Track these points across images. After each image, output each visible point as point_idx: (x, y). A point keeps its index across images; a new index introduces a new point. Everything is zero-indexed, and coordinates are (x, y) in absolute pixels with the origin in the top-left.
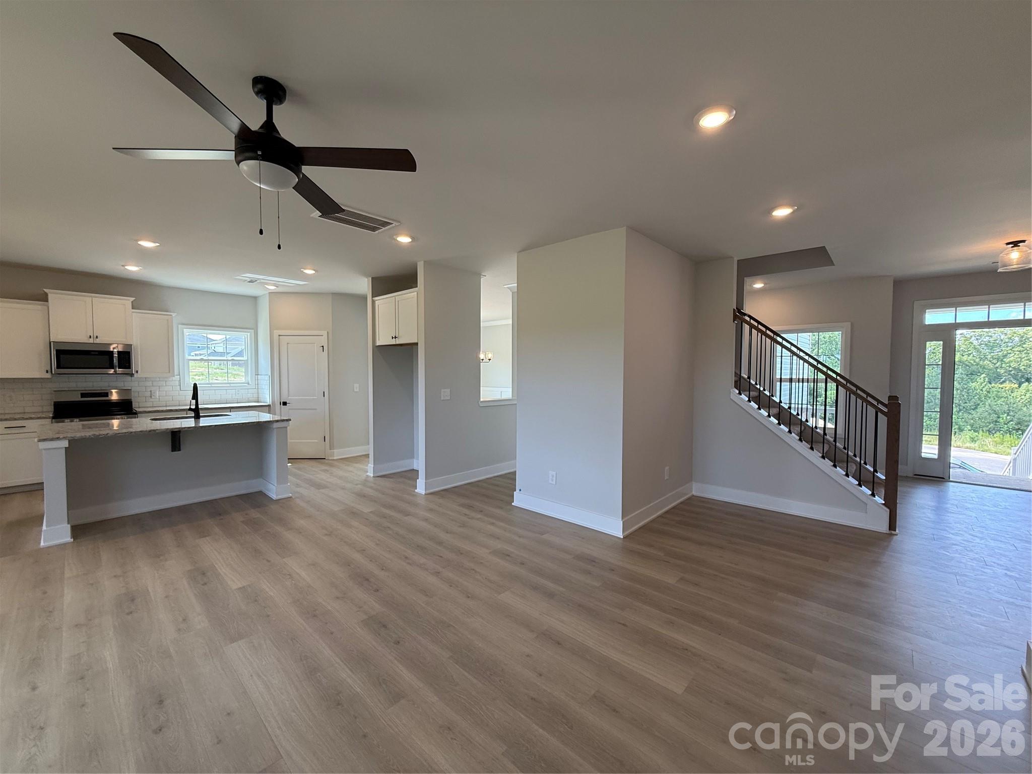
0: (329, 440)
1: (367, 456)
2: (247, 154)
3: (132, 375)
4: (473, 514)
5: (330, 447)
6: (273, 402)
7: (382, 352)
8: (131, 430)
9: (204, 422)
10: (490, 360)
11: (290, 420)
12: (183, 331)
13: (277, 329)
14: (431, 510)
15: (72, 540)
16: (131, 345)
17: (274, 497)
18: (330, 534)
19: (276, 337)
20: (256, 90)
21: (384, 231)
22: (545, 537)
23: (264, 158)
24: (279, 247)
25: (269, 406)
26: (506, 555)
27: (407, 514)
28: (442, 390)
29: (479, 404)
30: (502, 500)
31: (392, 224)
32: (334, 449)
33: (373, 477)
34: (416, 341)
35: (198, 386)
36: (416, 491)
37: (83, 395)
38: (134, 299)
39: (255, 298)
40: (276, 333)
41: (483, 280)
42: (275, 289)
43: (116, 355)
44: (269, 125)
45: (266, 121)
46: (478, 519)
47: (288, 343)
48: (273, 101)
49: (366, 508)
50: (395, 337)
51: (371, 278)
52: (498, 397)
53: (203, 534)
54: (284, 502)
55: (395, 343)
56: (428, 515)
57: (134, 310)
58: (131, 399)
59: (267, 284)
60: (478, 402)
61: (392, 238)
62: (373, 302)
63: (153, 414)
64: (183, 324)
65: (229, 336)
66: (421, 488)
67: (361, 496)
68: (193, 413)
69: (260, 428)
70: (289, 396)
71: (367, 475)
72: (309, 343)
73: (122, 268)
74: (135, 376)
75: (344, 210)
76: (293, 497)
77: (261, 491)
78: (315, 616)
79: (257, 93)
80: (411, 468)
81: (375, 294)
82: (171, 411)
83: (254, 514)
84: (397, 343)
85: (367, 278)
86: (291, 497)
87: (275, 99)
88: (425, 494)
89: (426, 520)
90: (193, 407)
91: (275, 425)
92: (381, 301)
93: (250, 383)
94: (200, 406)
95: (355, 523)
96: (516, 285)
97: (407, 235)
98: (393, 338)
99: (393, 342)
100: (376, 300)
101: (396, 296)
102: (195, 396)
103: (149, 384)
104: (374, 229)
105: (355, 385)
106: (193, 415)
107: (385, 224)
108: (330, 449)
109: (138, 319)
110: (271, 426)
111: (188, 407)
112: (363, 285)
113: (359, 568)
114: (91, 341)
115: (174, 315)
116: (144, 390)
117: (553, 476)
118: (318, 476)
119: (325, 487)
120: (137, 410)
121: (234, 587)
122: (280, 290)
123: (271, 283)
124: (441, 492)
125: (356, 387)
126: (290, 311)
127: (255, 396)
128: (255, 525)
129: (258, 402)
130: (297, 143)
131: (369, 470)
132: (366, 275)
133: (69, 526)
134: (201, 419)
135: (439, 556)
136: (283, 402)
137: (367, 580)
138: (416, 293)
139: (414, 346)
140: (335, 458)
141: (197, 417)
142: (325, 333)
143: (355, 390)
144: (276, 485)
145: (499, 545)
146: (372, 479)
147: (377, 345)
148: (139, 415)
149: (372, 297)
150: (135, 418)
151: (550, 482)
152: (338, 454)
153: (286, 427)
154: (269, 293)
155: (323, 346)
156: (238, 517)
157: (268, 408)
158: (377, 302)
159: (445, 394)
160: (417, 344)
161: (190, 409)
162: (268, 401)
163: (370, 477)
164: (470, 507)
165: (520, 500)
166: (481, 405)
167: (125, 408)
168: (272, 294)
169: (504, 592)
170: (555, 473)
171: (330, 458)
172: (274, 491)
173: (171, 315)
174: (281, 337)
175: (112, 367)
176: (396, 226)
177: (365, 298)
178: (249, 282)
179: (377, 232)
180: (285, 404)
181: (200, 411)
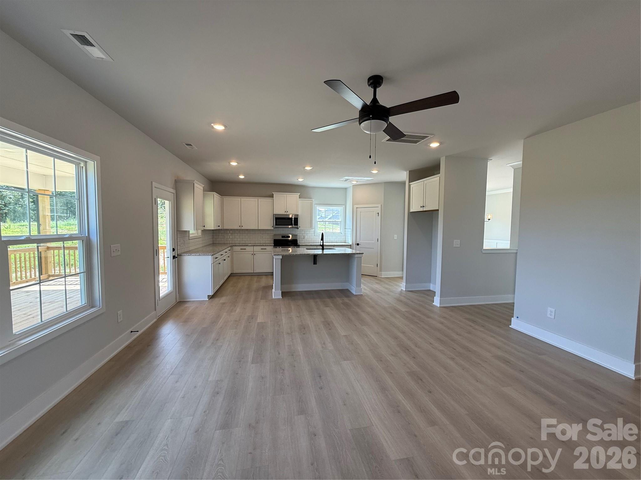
0: (380, 266)
1: (402, 278)
2: (365, 119)
3: (298, 228)
4: (477, 327)
5: (380, 270)
6: (353, 244)
7: (414, 215)
8: (296, 253)
9: (326, 252)
10: (489, 219)
11: (363, 253)
12: (316, 207)
13: (356, 204)
14: (444, 318)
15: (282, 298)
16: (298, 215)
17: (354, 293)
18: (384, 319)
19: (355, 209)
20: (369, 84)
21: (423, 141)
22: (543, 357)
23: (373, 118)
24: (375, 163)
25: (351, 245)
26: (506, 362)
27: (429, 317)
28: (455, 241)
29: (482, 252)
30: (500, 322)
31: (429, 137)
32: (382, 272)
33: (405, 291)
34: (437, 209)
35: (324, 234)
36: (433, 304)
37: (283, 237)
38: (300, 194)
39: (346, 189)
40: (355, 206)
41: (489, 163)
42: (356, 183)
43: (293, 219)
44: (375, 100)
45: (373, 98)
46: (480, 331)
47: (361, 212)
48: (377, 87)
49: (403, 309)
50: (423, 207)
51: (408, 171)
52: (494, 247)
53: (327, 306)
54: (360, 297)
55: (422, 210)
56: (442, 320)
57: (299, 199)
58: (297, 239)
59: (352, 181)
60: (482, 249)
61: (427, 145)
62: (409, 186)
63: (305, 246)
64: (317, 204)
65: (327, 209)
66: (437, 302)
67: (399, 300)
68: (321, 247)
69: (348, 257)
70: (360, 241)
71: (401, 289)
72: (371, 212)
73: (297, 180)
74: (299, 229)
75: (405, 135)
76: (363, 295)
77: (348, 289)
78: (381, 361)
79: (369, 85)
80: (429, 289)
81: (411, 180)
82: (311, 245)
83: (346, 300)
84: (424, 210)
85: (406, 171)
86: (362, 295)
87: (377, 85)
88: (440, 307)
89: (442, 323)
90: (322, 244)
91: (356, 256)
92: (414, 185)
93: (342, 233)
94: (324, 244)
95: (397, 316)
96: (521, 162)
97: (436, 141)
98: (421, 207)
99: (421, 209)
100: (411, 184)
101: (425, 181)
102: (322, 239)
103: (303, 232)
104: (416, 142)
105: (395, 235)
106: (321, 248)
107: (424, 138)
108: (380, 271)
109: (301, 202)
110: (354, 256)
111: (320, 244)
112: (403, 176)
113: (402, 342)
114: (286, 213)
115: (313, 200)
116: (301, 235)
117: (551, 312)
118: (374, 285)
119: (378, 292)
120: (300, 244)
121: (342, 334)
122: (358, 183)
123: (355, 180)
124: (451, 308)
125: (396, 237)
126: (363, 194)
127: (344, 240)
128: (347, 305)
129: (345, 243)
130: (388, 106)
131: (402, 286)
132: (406, 170)
133: (281, 291)
134: (324, 250)
135: (453, 348)
136: (357, 244)
137: (408, 350)
138: (439, 177)
139: (436, 212)
140: (382, 277)
141: (323, 249)
142: (379, 206)
143: (395, 238)
144: (355, 287)
145: (500, 353)
146: (404, 292)
147: (411, 211)
148: (300, 246)
149: (409, 183)
150: (299, 248)
151: (549, 316)
152: (384, 274)
153: (361, 257)
154: (353, 185)
155: (378, 213)
156: (339, 301)
157: (350, 246)
158: (411, 185)
159: (457, 243)
160: (438, 210)
161: (320, 245)
162: (350, 243)
163: (403, 290)
164: (474, 321)
165: (516, 324)
166: (484, 252)
167: (294, 243)
168: (354, 186)
169: (506, 387)
170: (554, 310)
171: (380, 276)
172: (354, 291)
173: (312, 200)
174: (357, 209)
175: (292, 225)
176: (431, 138)
177: (404, 183)
178: (345, 181)
179: (418, 143)
180: (358, 244)
181: (324, 246)
